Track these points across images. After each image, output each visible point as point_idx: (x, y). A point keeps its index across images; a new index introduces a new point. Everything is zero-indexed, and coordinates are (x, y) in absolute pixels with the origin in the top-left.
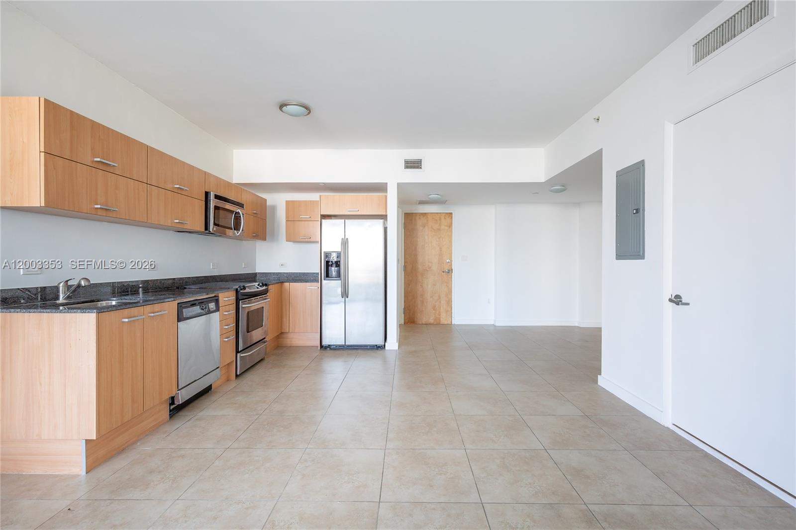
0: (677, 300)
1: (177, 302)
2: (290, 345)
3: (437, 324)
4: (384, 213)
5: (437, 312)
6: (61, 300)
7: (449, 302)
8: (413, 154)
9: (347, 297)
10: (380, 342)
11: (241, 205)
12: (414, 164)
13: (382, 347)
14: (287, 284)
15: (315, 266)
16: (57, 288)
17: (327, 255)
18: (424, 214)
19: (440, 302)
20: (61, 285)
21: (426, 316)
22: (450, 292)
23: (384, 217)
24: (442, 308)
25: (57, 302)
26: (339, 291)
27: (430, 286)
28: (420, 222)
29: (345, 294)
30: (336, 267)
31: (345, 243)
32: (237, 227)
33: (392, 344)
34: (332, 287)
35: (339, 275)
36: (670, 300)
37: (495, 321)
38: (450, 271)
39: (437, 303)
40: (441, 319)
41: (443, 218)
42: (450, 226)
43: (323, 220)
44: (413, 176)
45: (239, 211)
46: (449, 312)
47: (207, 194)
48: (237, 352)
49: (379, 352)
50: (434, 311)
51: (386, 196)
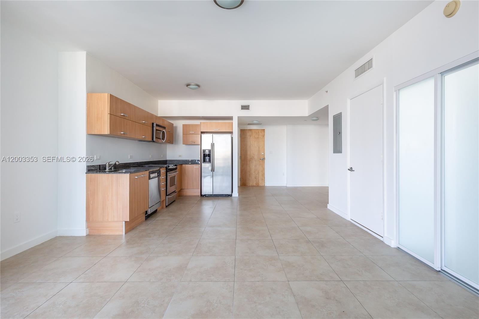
0: (351, 169)
1: (148, 171)
2: (185, 195)
3: (258, 186)
4: (232, 131)
5: (257, 180)
6: (107, 170)
7: (263, 175)
8: (245, 103)
9: (214, 171)
10: (230, 193)
11: (164, 128)
12: (245, 107)
13: (231, 196)
14: (184, 165)
15: (198, 157)
16: (106, 165)
17: (204, 151)
18: (250, 130)
19: (259, 175)
20: (107, 164)
21: (252, 182)
22: (264, 169)
23: (231, 133)
24: (259, 178)
25: (106, 171)
26: (210, 168)
27: (253, 167)
28: (248, 134)
29: (213, 170)
30: (208, 157)
31: (213, 145)
32: (163, 139)
33: (236, 194)
34: (206, 166)
35: (210, 161)
36: (349, 170)
37: (287, 184)
38: (264, 159)
39: (257, 175)
40: (259, 183)
41: (260, 132)
42: (264, 136)
43: (202, 134)
44: (245, 113)
45: (164, 130)
46: (263, 179)
47: (153, 124)
48: (166, 195)
49: (230, 198)
50: (256, 180)
51: (232, 123)
